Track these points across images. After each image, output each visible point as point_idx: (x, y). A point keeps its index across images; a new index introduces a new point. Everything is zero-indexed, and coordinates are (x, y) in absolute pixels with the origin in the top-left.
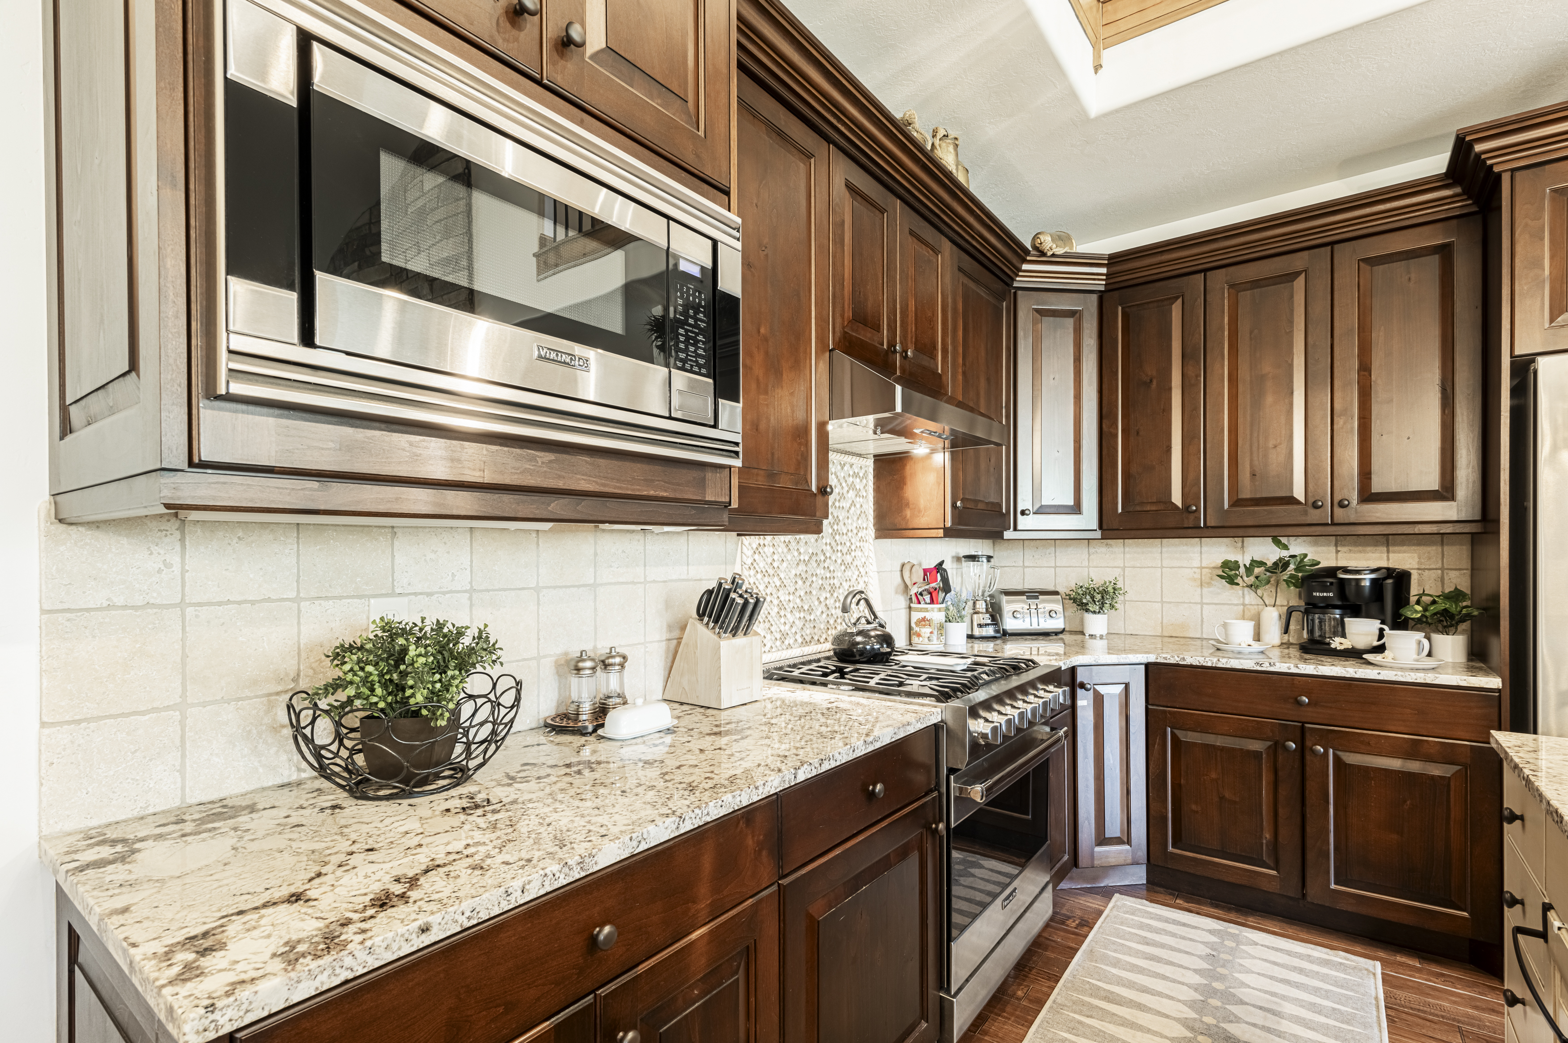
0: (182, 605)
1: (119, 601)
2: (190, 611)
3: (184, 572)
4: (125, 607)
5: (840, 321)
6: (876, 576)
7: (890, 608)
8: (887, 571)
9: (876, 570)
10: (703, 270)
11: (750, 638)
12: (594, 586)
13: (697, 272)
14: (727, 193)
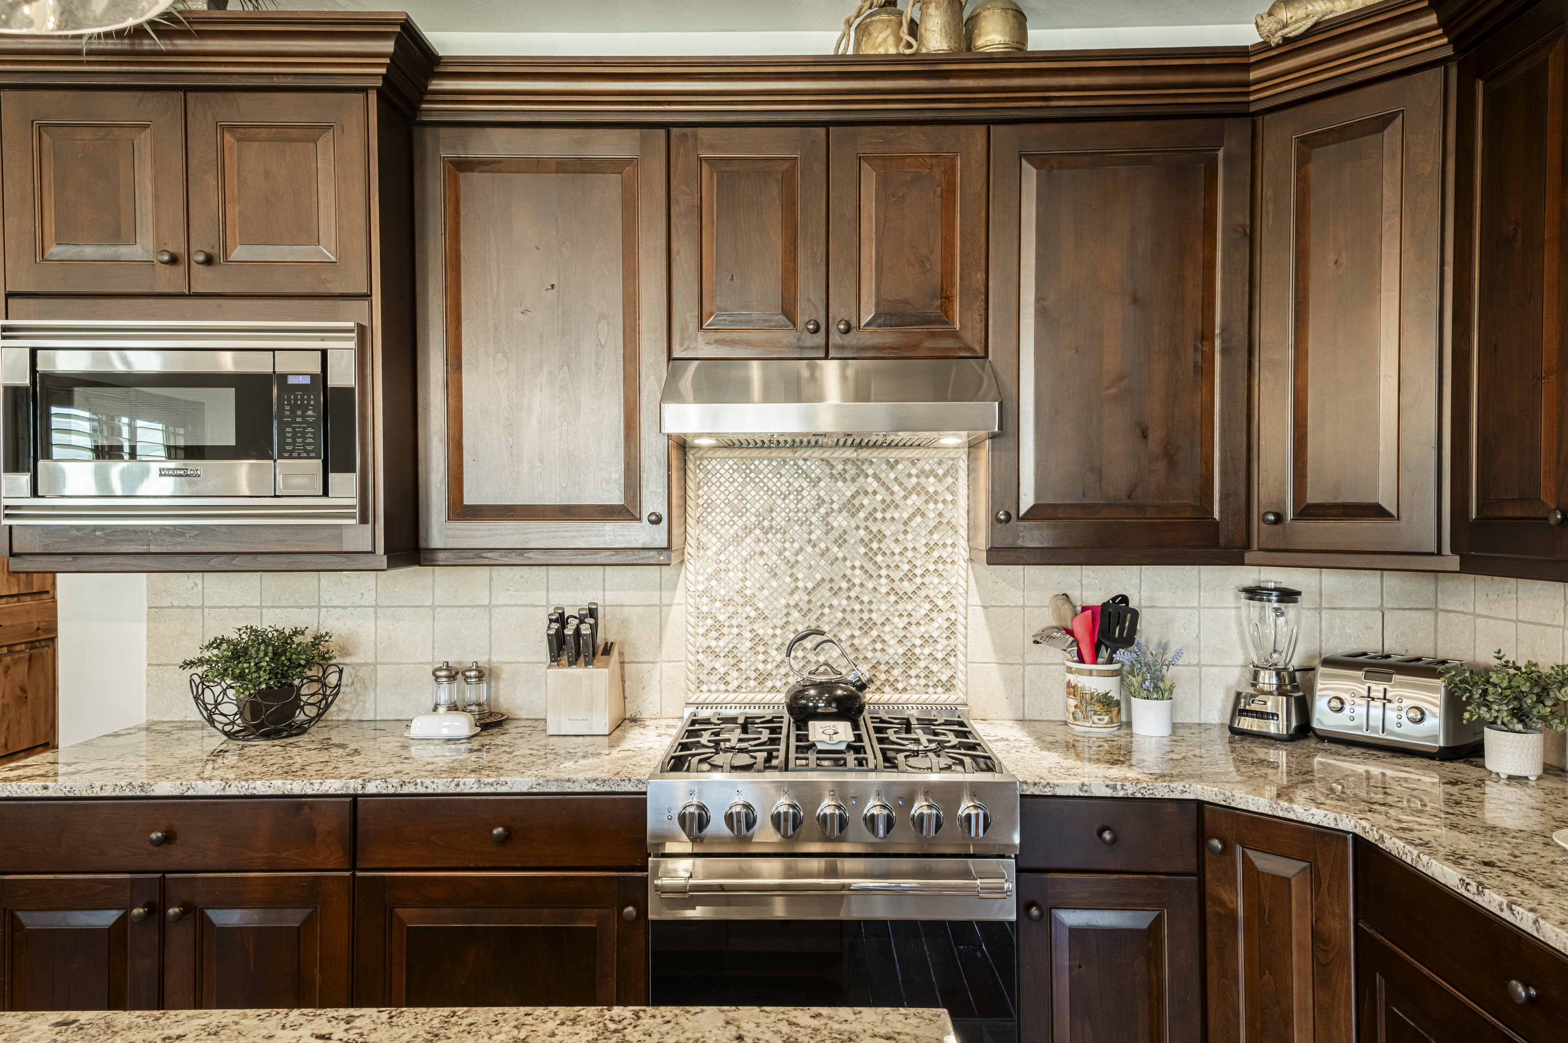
0: (202, 607)
1: (175, 604)
2: (206, 610)
3: (203, 589)
4: (178, 607)
5: (693, 324)
6: (980, 611)
7: (1021, 661)
8: (1008, 606)
9: (980, 604)
10: (313, 376)
11: (590, 670)
12: (489, 607)
13: (307, 380)
14: (368, 296)
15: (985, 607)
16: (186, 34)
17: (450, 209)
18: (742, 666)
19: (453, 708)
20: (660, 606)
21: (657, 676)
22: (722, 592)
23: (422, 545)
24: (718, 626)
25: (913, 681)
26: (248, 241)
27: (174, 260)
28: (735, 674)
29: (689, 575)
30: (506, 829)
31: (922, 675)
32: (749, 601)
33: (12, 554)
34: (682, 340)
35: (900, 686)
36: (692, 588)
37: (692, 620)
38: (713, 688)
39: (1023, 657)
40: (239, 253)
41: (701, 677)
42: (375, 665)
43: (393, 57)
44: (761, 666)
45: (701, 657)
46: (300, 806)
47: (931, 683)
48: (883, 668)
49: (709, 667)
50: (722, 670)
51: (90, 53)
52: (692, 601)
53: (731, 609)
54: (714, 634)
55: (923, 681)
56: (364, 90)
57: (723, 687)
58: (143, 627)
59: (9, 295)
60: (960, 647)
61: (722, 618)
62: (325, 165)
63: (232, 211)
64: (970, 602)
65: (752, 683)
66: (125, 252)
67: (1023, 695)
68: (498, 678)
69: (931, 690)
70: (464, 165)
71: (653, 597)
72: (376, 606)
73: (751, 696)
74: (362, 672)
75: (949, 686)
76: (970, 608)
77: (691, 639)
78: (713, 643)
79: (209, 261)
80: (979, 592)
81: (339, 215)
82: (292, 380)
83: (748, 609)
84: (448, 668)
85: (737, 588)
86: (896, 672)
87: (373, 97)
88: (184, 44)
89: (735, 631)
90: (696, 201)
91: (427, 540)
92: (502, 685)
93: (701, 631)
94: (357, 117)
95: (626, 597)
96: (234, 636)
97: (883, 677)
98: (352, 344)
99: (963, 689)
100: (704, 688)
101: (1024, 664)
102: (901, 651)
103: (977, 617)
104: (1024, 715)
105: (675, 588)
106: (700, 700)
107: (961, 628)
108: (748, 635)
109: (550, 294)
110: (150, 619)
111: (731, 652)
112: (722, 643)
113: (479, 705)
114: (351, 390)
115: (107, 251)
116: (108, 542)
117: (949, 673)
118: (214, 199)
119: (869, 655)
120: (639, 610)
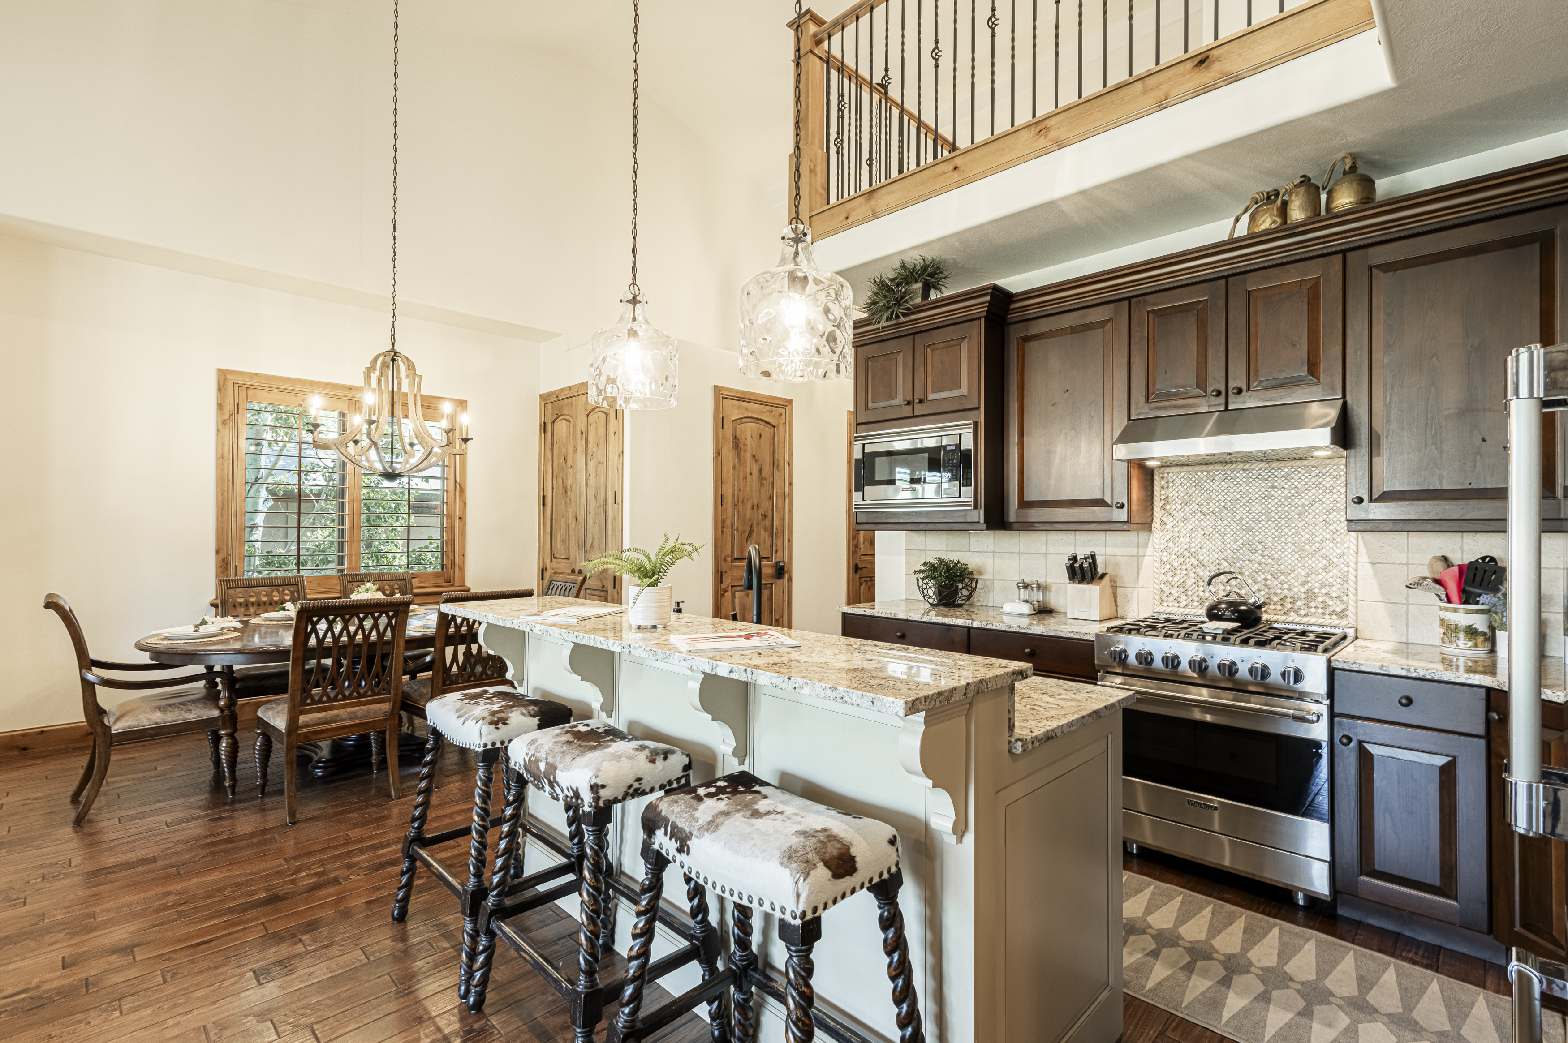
0: (925, 550)
1: (915, 548)
2: (926, 552)
4: (916, 550)
5: (1143, 400)
6: (1368, 567)
7: (1405, 601)
8: (1393, 563)
9: (1368, 561)
10: (956, 445)
11: (1090, 586)
12: (1046, 554)
13: (953, 448)
14: (978, 408)
15: (1373, 564)
16: (914, 313)
17: (1020, 360)
18: (1189, 593)
19: (1026, 601)
20: (1138, 556)
21: (1136, 595)
22: (1176, 549)
23: (1006, 520)
24: (1173, 569)
25: (1313, 610)
26: (934, 391)
27: (909, 403)
28: (1185, 597)
29: (1155, 540)
30: (1032, 650)
31: (1320, 606)
32: (1192, 555)
33: (857, 523)
34: (1136, 409)
35: (1302, 612)
36: (1157, 547)
37: (1157, 565)
38: (1171, 604)
39: (1407, 598)
40: (931, 397)
41: (1163, 598)
42: (993, 580)
43: (990, 302)
44: (1201, 594)
45: (1162, 586)
46: (949, 630)
47: (1327, 612)
48: (1289, 600)
49: (1167, 592)
50: (1176, 595)
51: (883, 328)
52: (1157, 554)
53: (1182, 559)
54: (1171, 574)
55: (1321, 611)
56: (979, 318)
57: (1176, 604)
58: (903, 558)
59: (858, 424)
60: (1351, 589)
61: (1176, 564)
62: (964, 354)
63: (929, 380)
64: (1360, 559)
65: (1196, 604)
66: (893, 402)
67: (1407, 626)
68: (1050, 590)
69: (1327, 617)
70: (1027, 339)
71: (1134, 551)
72: (994, 552)
73: (1194, 611)
74: (988, 583)
75: (1342, 615)
76: (1359, 564)
77: (1157, 576)
78: (1170, 579)
79: (921, 401)
80: (1367, 553)
81: (968, 374)
82: (948, 448)
83: (1193, 560)
84: (1024, 583)
85: (1186, 547)
86: (1299, 603)
87: (983, 320)
88: (913, 317)
89: (1185, 572)
90: (1145, 335)
91: (1008, 517)
92: (1052, 594)
93: (1162, 571)
94: (976, 330)
95: (1118, 551)
96: (932, 561)
97: (1289, 606)
98: (971, 430)
99: (1354, 617)
100: (1165, 604)
101: (1408, 604)
102: (1303, 590)
103: (1366, 570)
104: (1407, 639)
105: (1146, 546)
106: (1162, 611)
107: (1352, 578)
108: (1193, 575)
109: (1067, 394)
110: (906, 555)
111: (1182, 585)
112: (1176, 579)
113: (1038, 602)
114: (970, 450)
115: (887, 403)
116: (886, 518)
117: (1343, 607)
118: (923, 375)
119: (1279, 591)
120: (1125, 558)
